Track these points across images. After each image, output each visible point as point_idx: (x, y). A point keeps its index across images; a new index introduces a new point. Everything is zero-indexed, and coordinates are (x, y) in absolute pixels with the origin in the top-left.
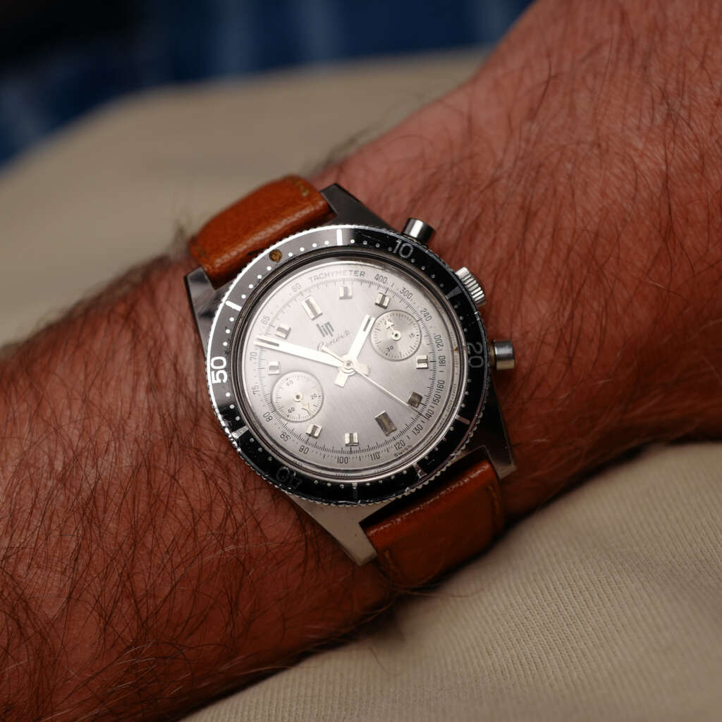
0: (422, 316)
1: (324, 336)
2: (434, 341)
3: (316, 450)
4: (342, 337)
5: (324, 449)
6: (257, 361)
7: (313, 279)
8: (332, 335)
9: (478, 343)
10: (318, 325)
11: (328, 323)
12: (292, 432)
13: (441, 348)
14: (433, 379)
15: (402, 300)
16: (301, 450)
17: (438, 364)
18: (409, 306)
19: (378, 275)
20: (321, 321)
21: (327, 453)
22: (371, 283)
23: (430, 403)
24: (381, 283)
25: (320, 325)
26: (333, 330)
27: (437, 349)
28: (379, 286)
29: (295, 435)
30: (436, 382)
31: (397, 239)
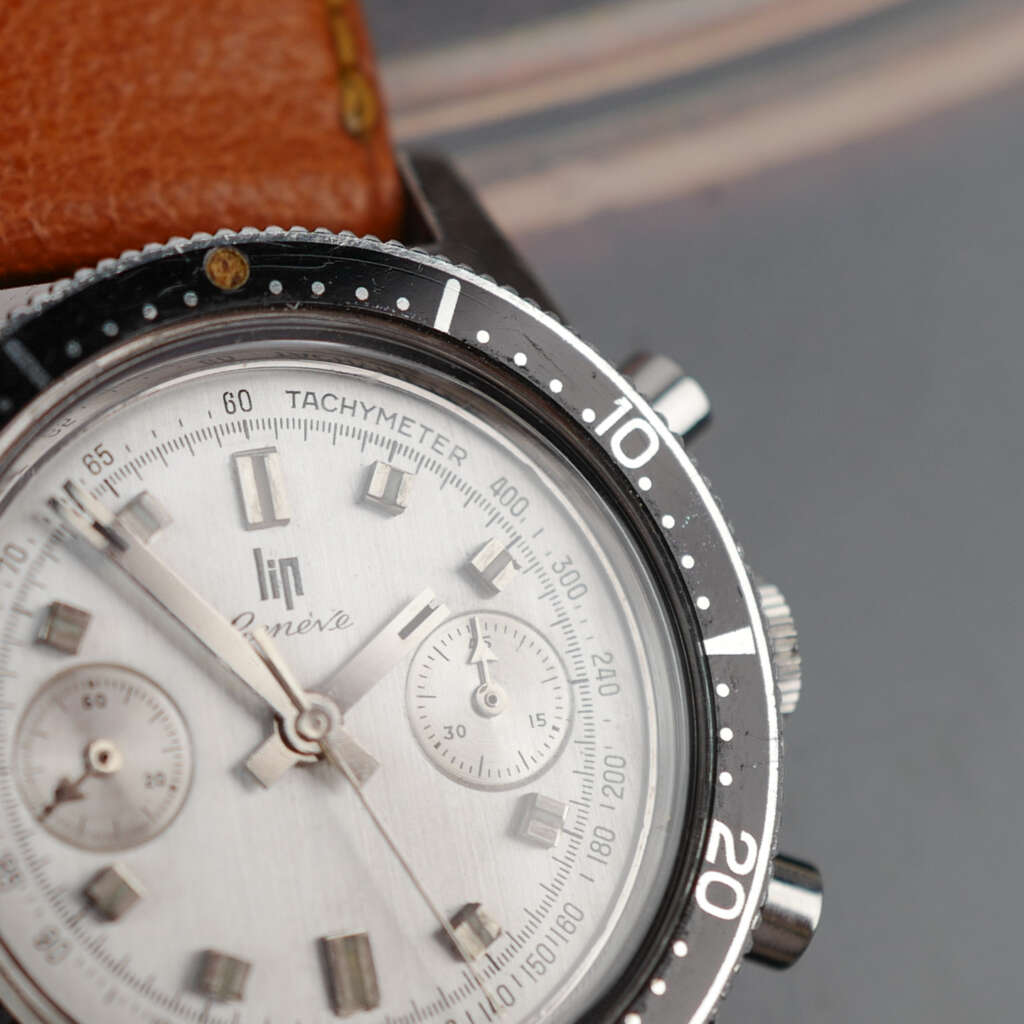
0: (591, 673)
1: (264, 597)
2: (599, 767)
3: (90, 961)
4: (319, 622)
5: (118, 968)
6: (17, 581)
7: (300, 399)
8: (289, 606)
9: (746, 837)
10: (257, 553)
11: (293, 562)
12: (35, 865)
13: (612, 800)
14: (554, 890)
15: (549, 593)
16: (44, 941)
17: (584, 848)
18: (562, 620)
19: (503, 480)
20: (276, 544)
21: (125, 990)
22: (473, 496)
23: (512, 966)
24: (505, 512)
25: (266, 558)
26: (300, 592)
27: (597, 797)
28: (495, 518)
29: (43, 882)
30: (556, 909)
31: (620, 394)
